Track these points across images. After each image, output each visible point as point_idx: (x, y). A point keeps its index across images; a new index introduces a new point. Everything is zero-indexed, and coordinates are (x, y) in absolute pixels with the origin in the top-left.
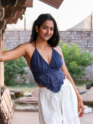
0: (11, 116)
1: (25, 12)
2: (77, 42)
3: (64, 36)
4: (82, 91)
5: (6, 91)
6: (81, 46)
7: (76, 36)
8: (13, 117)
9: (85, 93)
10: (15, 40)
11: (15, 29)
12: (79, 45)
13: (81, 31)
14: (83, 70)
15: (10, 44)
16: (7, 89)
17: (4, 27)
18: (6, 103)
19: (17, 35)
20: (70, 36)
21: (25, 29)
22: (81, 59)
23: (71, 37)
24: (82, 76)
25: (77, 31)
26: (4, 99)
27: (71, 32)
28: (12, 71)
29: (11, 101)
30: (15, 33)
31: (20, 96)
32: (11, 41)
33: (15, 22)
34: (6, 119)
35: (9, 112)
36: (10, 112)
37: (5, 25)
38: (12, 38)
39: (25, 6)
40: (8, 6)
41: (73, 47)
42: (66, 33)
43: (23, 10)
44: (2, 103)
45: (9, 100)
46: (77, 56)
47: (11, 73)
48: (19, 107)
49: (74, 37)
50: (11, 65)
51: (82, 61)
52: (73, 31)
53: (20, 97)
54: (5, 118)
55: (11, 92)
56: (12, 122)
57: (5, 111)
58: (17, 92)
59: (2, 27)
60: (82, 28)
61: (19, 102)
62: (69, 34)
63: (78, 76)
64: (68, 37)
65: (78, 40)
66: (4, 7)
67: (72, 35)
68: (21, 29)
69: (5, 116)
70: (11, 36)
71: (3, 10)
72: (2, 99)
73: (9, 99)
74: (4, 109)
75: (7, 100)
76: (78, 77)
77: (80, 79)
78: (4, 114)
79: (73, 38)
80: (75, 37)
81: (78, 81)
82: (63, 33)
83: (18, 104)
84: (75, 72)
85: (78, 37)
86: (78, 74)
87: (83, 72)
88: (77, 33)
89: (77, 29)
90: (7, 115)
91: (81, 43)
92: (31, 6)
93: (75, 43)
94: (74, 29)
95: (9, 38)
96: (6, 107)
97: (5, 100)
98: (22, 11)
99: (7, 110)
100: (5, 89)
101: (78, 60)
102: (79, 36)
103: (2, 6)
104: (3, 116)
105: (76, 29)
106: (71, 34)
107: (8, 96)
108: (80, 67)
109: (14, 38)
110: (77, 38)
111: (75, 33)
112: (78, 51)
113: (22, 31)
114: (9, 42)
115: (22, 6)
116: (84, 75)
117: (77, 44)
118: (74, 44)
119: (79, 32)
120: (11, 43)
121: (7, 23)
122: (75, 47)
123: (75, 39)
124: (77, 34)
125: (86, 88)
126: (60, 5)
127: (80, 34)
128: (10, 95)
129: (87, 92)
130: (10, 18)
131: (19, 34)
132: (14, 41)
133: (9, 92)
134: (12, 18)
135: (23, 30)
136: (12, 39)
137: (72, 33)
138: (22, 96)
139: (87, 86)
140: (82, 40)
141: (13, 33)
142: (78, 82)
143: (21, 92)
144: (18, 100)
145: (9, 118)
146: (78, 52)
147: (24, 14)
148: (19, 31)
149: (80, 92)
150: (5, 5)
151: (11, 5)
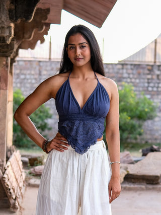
0: (21, 193)
1: (48, 32)
2: (131, 82)
3: (111, 71)
4: (134, 159)
5: (15, 155)
6: (138, 89)
7: (130, 71)
8: (24, 196)
9: (139, 163)
10: (33, 75)
11: (34, 58)
12: (135, 86)
13: (139, 65)
14: (140, 126)
15: (26, 81)
16: (16, 152)
17: (13, 53)
18: (14, 173)
19: (38, 68)
20: (121, 71)
21: (50, 59)
22: (137, 109)
23: (122, 74)
24: (138, 136)
25: (131, 65)
26: (12, 167)
27: (123, 65)
29: (23, 171)
30: (35, 65)
31: (37, 163)
32: (28, 77)
34: (13, 198)
35: (18, 188)
36: (20, 188)
37: (15, 50)
38: (28, 72)
39: (47, 21)
40: (19, 21)
41: (125, 90)
42: (114, 66)
43: (44, 27)
44: (7, 172)
45: (18, 168)
46: (131, 104)
48: (35, 181)
49: (127, 73)
51: (138, 112)
52: (127, 64)
53: (37, 166)
54: (11, 196)
55: (23, 156)
56: (22, 203)
57: (12, 185)
58: (33, 157)
61: (35, 172)
62: (119, 69)
63: (131, 136)
64: (117, 73)
65: (133, 78)
66: (14, 22)
67: (125, 71)
68: (43, 58)
69: (10, 193)
70: (28, 69)
71: (11, 27)
72: (8, 167)
73: (20, 168)
74: (10, 182)
75: (16, 169)
76: (131, 138)
77: (134, 141)
78: (10, 189)
79: (125, 75)
80: (129, 74)
81: (132, 143)
82: (110, 66)
83: (34, 176)
84: (127, 130)
85: (133, 74)
86: (131, 133)
87: (139, 130)
88: (132, 67)
90: (14, 191)
91: (138, 83)
92: (59, 22)
93: (128, 83)
94: (128, 61)
95: (25, 72)
96: (14, 180)
97: (13, 169)
98: (42, 29)
99: (15, 184)
100: (13, 152)
101: (131, 111)
102: (135, 72)
103: (10, 21)
104: (9, 194)
105: (130, 61)
106: (123, 69)
107: (18, 163)
108: (135, 122)
109: (33, 72)
110: (131, 76)
111: (129, 67)
112: (133, 95)
113: (46, 62)
114: (24, 79)
115: (43, 21)
116: (140, 134)
117: (131, 84)
118: (126, 84)
119: (135, 65)
120: (28, 79)
121: (20, 47)
122: (128, 90)
123: (129, 77)
124: (132, 69)
125: (141, 154)
127: (137, 69)
128: (22, 161)
129: (142, 161)
130: (23, 40)
131: (39, 65)
132: (32, 77)
133: (20, 156)
134: (28, 40)
135: (48, 60)
136: (29, 74)
137: (125, 67)
138: (41, 163)
139: (143, 151)
140: (140, 79)
141: (31, 64)
142: (131, 145)
143: (39, 157)
144: (34, 170)
145: (18, 196)
146: (132, 97)
147: (47, 34)
148: (40, 62)
149: (131, 160)
150: (14, 19)
151: (24, 19)
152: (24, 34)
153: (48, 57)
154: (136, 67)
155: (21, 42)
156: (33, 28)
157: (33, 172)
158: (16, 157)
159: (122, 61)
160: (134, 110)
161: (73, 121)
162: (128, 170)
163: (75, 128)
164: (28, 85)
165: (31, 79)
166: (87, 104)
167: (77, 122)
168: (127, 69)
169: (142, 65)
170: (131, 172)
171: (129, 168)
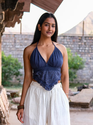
0: (8, 114)
1: (22, 17)
2: (69, 47)
4: (73, 93)
5: (3, 91)
6: (73, 51)
7: (68, 40)
9: (76, 95)
10: (11, 43)
11: (11, 32)
12: (71, 49)
13: (74, 37)
14: (75, 73)
15: (6, 46)
16: (4, 89)
18: (3, 102)
19: (14, 39)
20: (63, 40)
21: (21, 33)
22: (73, 63)
24: (74, 79)
25: (69, 36)
26: (2, 98)
27: (64, 36)
28: (8, 72)
29: (8, 100)
30: (12, 37)
31: (16, 96)
32: (8, 44)
33: (13, 25)
34: (3, 117)
35: (6, 111)
36: (7, 111)
37: (3, 28)
38: (8, 41)
39: (22, 10)
40: (7, 10)
45: (5, 99)
47: (7, 74)
48: (15, 107)
49: (66, 41)
50: (7, 67)
51: (73, 65)
52: (66, 36)
53: (15, 97)
55: (7, 92)
56: (8, 120)
57: (2, 109)
58: (13, 92)
59: (1, 30)
60: (75, 34)
61: (15, 101)
62: (62, 39)
63: (70, 79)
64: (61, 41)
65: (70, 44)
66: (4, 11)
67: (65, 40)
68: (17, 33)
69: (2, 114)
70: (8, 39)
71: (3, 14)
73: (6, 99)
74: (1, 107)
77: (71, 82)
78: (1, 112)
79: (66, 43)
80: (68, 42)
83: (14, 103)
85: (70, 42)
87: (74, 75)
88: (70, 38)
89: (70, 34)
90: (4, 113)
91: (73, 47)
92: (29, 11)
94: (67, 34)
95: (6, 41)
96: (4, 106)
97: (2, 100)
98: (20, 15)
99: (4, 109)
100: (2, 89)
102: (71, 41)
103: (2, 10)
104: (1, 115)
105: (68, 34)
106: (64, 39)
107: (5, 96)
109: (11, 41)
110: (69, 43)
111: (68, 38)
113: (18, 35)
114: (6, 45)
115: (20, 10)
116: (75, 78)
117: (69, 48)
119: (71, 37)
120: (8, 45)
121: (6, 26)
123: (68, 44)
124: (69, 39)
125: (77, 90)
127: (73, 39)
128: (7, 94)
129: (78, 94)
130: (9, 22)
131: (15, 37)
132: (10, 44)
133: (6, 92)
134: (11, 22)
135: (19, 34)
136: (8, 42)
137: (65, 38)
138: (18, 96)
139: (78, 88)
140: (74, 45)
141: (10, 36)
143: (17, 92)
144: (14, 100)
145: (6, 116)
146: (70, 56)
148: (15, 35)
149: (72, 94)
150: (5, 9)
151: (11, 9)
152: (9, 18)
153: (20, 32)
154: (72, 38)
155: (7, 23)
156: (14, 14)
157: (14, 101)
158: (4, 92)
160: (71, 63)
161: (42, 72)
162: (71, 99)
164: (8, 49)
165: (10, 45)
168: (67, 39)
169: (76, 36)
170: (72, 101)
171: (71, 98)
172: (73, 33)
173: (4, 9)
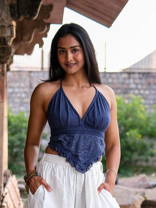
2: (140, 94)
3: (115, 81)
5: (11, 181)
6: (148, 102)
7: (138, 81)
10: (23, 88)
12: (145, 98)
13: (149, 73)
14: (152, 146)
15: (14, 95)
16: (12, 177)
17: (10, 59)
18: (12, 201)
19: (28, 80)
20: (127, 81)
21: (42, 68)
22: (147, 125)
23: (129, 84)
24: (150, 158)
25: (139, 73)
26: (10, 194)
27: (129, 73)
28: (18, 146)
29: (21, 199)
30: (24, 76)
32: (17, 90)
37: (12, 55)
38: (17, 85)
41: (133, 103)
42: (119, 75)
43: (46, 28)
44: (5, 200)
45: (16, 196)
46: (140, 119)
47: (15, 150)
49: (134, 83)
50: (17, 136)
51: (149, 129)
52: (134, 73)
60: (150, 67)
62: (125, 79)
63: (142, 157)
64: (123, 83)
65: (142, 89)
66: (15, 20)
67: (132, 81)
68: (34, 68)
70: (16, 81)
72: (6, 194)
73: (18, 196)
75: (14, 197)
76: (142, 160)
77: (144, 164)
79: (133, 86)
80: (137, 84)
81: (141, 166)
82: (114, 76)
84: (136, 150)
85: (141, 84)
86: (141, 154)
87: (150, 150)
88: (141, 76)
89: (141, 69)
91: (148, 95)
93: (136, 95)
94: (135, 69)
95: (13, 84)
97: (11, 196)
98: (44, 29)
100: (9, 177)
101: (141, 128)
102: (143, 81)
103: (11, 19)
105: (138, 69)
106: (129, 78)
108: (146, 141)
109: (22, 85)
110: (140, 87)
111: (137, 76)
112: (143, 109)
113: (37, 72)
114: (12, 93)
115: (44, 20)
116: (152, 155)
117: (139, 96)
118: (134, 97)
119: (144, 74)
120: (16, 93)
122: (136, 102)
123: (137, 88)
124: (140, 78)
126: (114, 19)
127: (146, 78)
128: (19, 188)
130: (22, 43)
131: (30, 76)
132: (22, 90)
133: (17, 182)
134: (26, 42)
135: (39, 70)
136: (18, 87)
137: (132, 76)
140: (149, 90)
141: (20, 76)
142: (141, 169)
146: (142, 111)
147: (46, 36)
148: (30, 72)
149: (149, 184)
150: (17, 16)
151: (28, 16)
152: (22, 35)
153: (40, 66)
154: (145, 76)
155: (18, 46)
156: (33, 28)
158: (13, 184)
159: (126, 69)
160: (145, 126)
162: (146, 195)
163: (74, 142)
164: (17, 100)
165: (21, 93)
166: (88, 114)
167: (77, 136)
168: (134, 79)
169: (153, 73)
171: (146, 193)
172: (147, 67)
173: (15, 16)
